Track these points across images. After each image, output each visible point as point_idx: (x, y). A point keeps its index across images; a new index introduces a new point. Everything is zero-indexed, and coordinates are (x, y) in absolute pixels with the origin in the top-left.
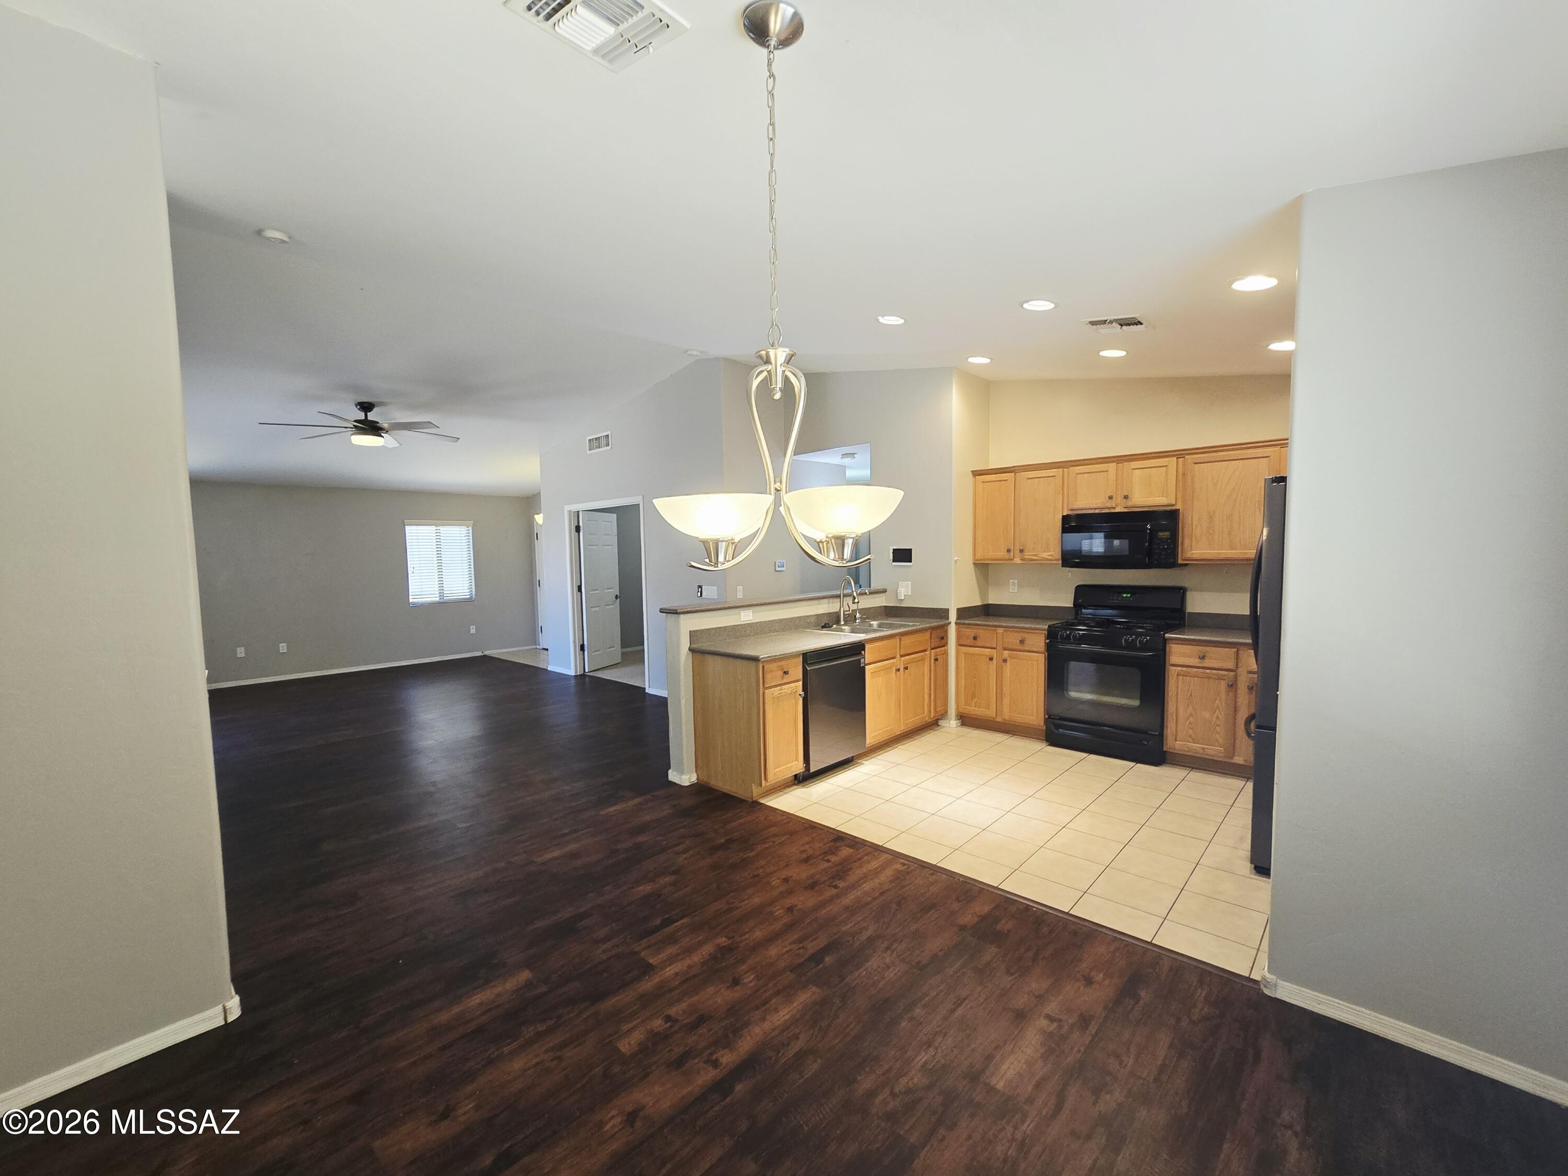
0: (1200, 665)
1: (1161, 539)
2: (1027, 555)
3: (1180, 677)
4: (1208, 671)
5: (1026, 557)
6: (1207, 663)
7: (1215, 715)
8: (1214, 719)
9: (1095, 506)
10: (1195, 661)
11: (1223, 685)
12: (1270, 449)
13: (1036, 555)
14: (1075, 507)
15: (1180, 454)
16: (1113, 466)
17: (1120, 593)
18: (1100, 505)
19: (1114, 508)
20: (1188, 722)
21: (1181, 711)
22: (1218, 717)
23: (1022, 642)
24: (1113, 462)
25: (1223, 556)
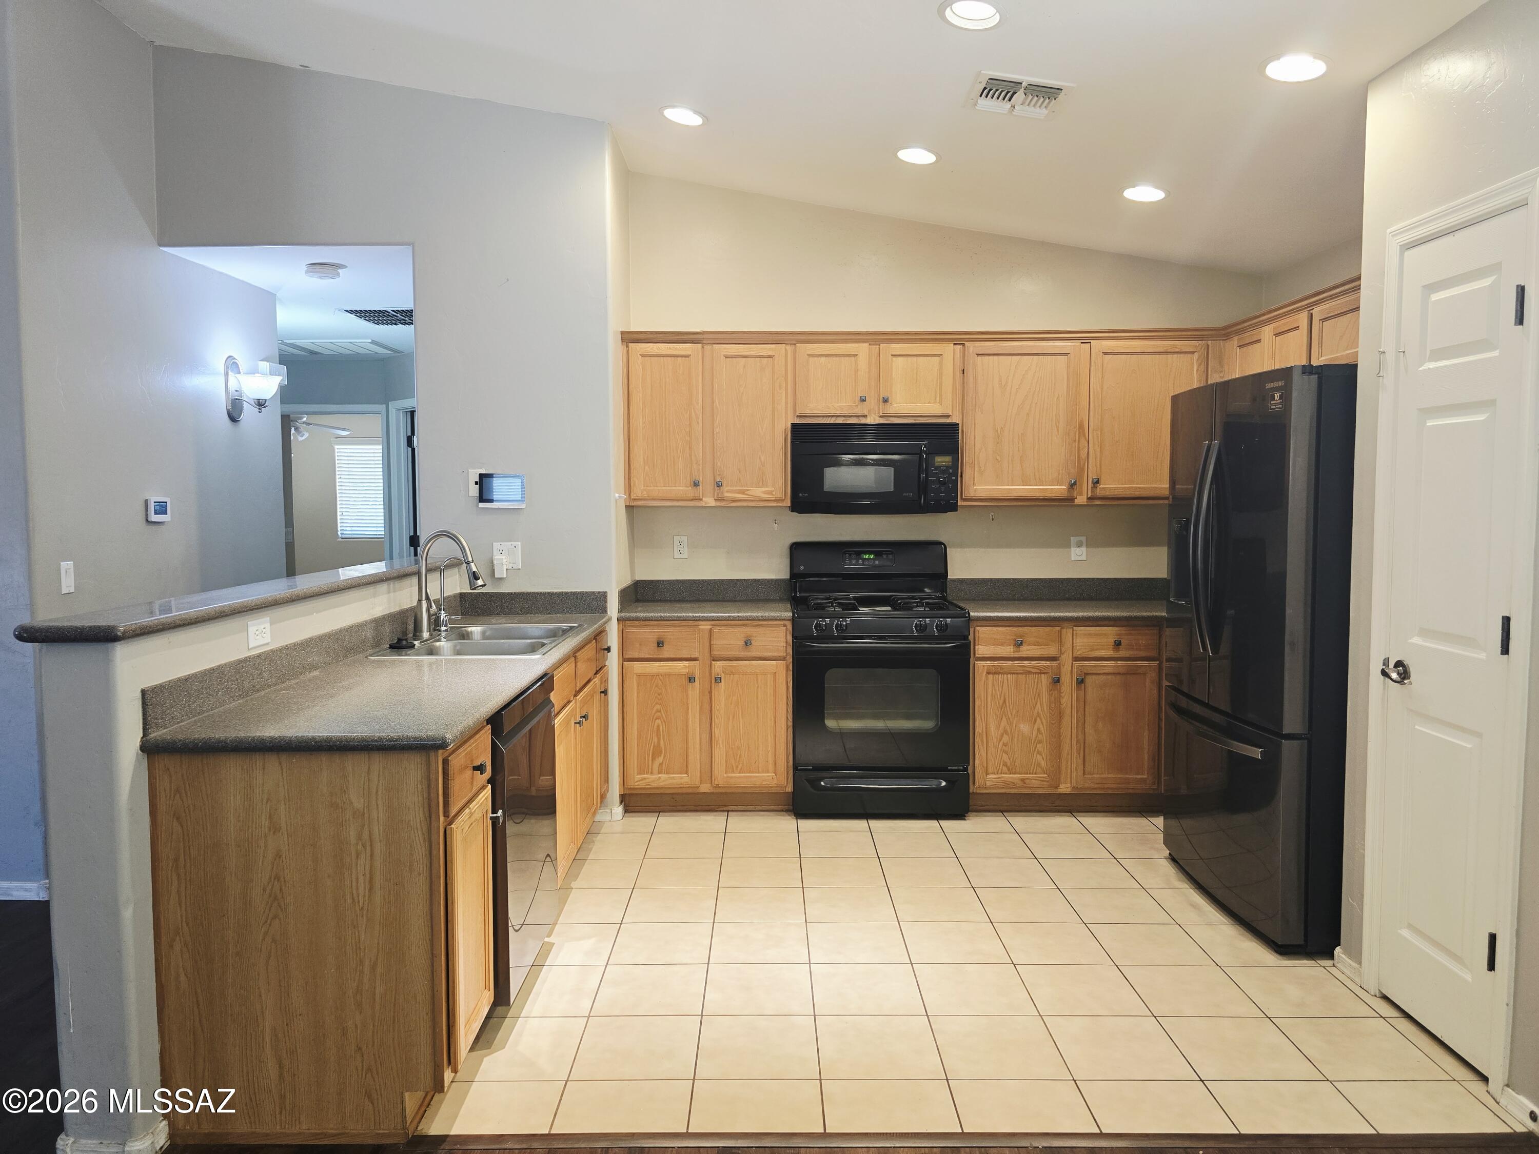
0: (1016, 655)
1: (938, 468)
2: (727, 492)
3: (990, 676)
4: (1026, 663)
5: (726, 494)
6: (1025, 651)
7: (1036, 727)
8: (1035, 732)
9: (838, 412)
10: (1008, 651)
11: (1045, 680)
12: (1069, 343)
13: (743, 492)
14: (808, 412)
15: (959, 339)
16: (863, 349)
17: (859, 554)
18: (845, 412)
19: (865, 416)
20: (1001, 744)
21: (992, 728)
22: (1039, 729)
23: (747, 643)
24: (864, 341)
25: (1014, 495)
